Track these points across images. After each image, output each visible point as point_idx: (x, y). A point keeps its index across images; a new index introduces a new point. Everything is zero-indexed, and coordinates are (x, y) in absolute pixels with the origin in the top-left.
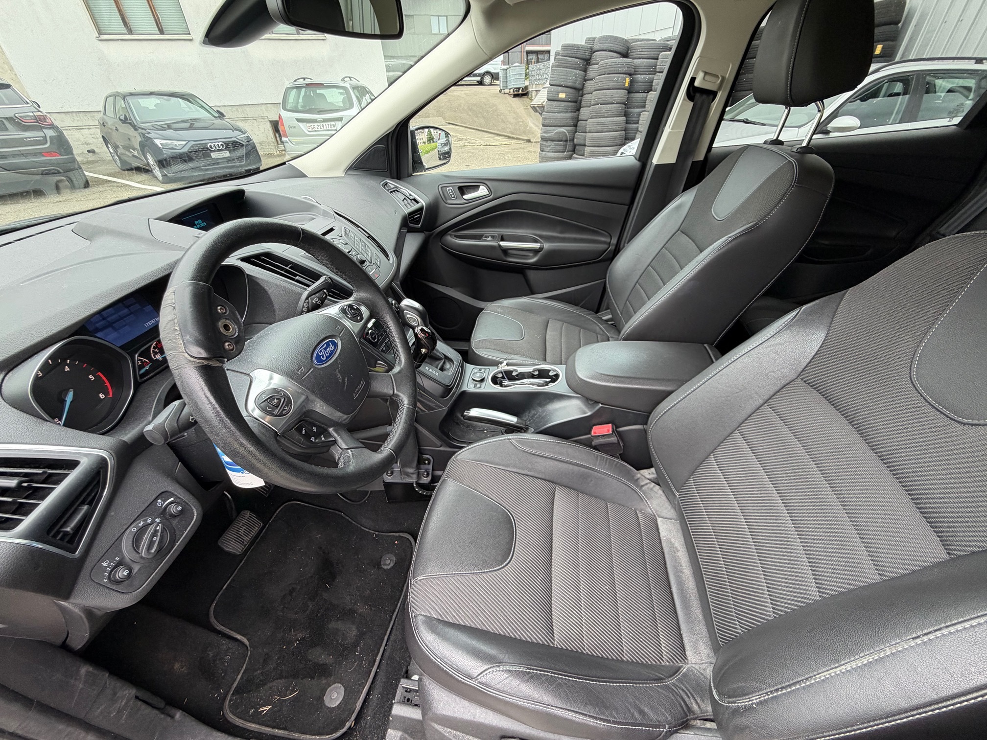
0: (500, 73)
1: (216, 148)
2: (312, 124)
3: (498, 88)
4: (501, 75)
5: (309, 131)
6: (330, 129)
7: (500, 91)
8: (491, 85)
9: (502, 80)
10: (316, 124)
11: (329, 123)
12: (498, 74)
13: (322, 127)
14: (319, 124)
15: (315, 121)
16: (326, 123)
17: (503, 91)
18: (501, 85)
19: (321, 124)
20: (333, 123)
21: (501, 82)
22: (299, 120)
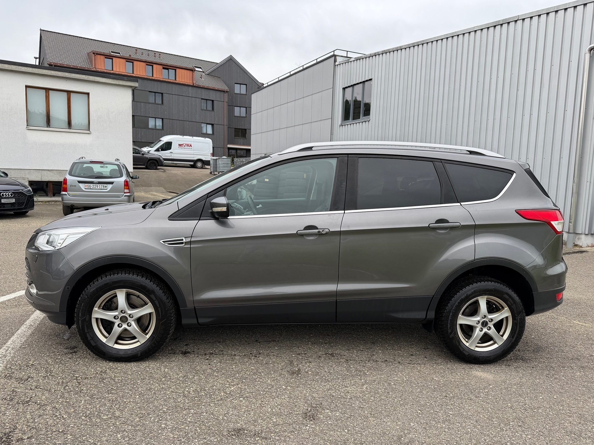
0: (211, 161)
1: (6, 196)
2: (89, 185)
3: (208, 171)
4: (211, 162)
5: (85, 189)
6: (102, 188)
7: (211, 173)
8: (202, 168)
9: (212, 166)
10: (92, 185)
11: (103, 185)
12: (209, 161)
13: (96, 187)
14: (94, 185)
15: (92, 183)
16: (100, 185)
17: (213, 173)
18: (212, 169)
19: (96, 185)
20: (105, 185)
21: (212, 168)
22: (80, 182)
